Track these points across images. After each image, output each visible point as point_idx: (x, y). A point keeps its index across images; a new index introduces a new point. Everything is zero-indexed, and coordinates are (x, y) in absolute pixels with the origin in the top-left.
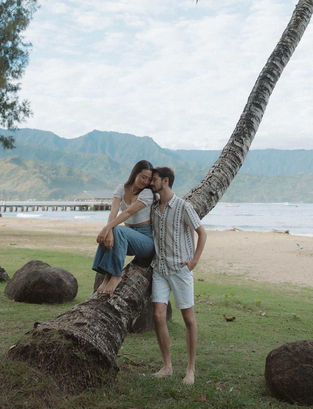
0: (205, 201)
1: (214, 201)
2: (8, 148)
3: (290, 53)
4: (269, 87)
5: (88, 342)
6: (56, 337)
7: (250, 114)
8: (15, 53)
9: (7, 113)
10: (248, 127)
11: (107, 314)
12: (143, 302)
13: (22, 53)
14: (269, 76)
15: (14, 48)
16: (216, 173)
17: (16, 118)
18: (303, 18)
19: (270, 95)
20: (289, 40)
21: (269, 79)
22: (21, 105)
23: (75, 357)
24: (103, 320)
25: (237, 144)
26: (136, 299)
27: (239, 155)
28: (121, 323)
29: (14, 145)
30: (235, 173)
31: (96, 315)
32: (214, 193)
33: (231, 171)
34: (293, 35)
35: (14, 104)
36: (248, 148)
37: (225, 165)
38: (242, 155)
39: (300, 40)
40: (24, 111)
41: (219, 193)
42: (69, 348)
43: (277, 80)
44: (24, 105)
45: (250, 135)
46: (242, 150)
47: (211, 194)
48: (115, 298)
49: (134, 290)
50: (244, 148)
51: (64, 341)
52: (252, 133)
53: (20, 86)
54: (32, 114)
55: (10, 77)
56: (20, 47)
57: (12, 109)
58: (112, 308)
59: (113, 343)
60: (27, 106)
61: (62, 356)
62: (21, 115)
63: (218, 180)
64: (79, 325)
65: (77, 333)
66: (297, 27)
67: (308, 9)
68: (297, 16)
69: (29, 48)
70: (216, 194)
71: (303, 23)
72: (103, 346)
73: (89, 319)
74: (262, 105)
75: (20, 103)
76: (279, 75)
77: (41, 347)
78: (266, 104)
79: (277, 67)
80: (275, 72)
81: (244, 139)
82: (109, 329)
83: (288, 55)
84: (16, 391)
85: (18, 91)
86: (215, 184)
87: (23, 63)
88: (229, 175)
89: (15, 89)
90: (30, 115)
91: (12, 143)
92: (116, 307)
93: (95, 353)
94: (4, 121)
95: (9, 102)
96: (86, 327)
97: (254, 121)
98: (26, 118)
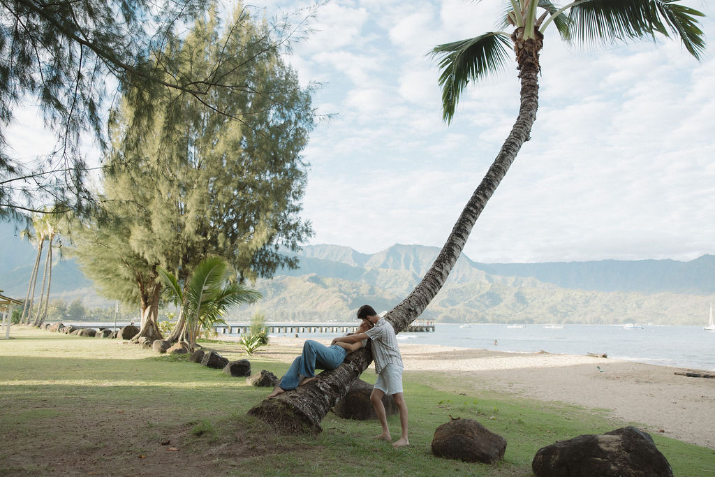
0: (404, 316)
1: (412, 316)
2: (293, 268)
3: (494, 186)
4: (471, 218)
5: (296, 407)
6: (276, 403)
7: (451, 243)
8: (296, 173)
9: (290, 234)
10: (448, 255)
11: (313, 392)
12: (344, 388)
13: (301, 173)
14: (471, 208)
15: (293, 168)
16: (416, 294)
17: (300, 239)
18: (508, 153)
19: (472, 225)
20: (493, 175)
21: (472, 211)
22: (304, 225)
23: (287, 415)
24: (310, 396)
25: (437, 269)
26: (338, 384)
27: (439, 278)
28: (324, 399)
29: (298, 265)
30: (434, 293)
31: (305, 392)
32: (413, 309)
33: (430, 292)
34: (498, 170)
35: (296, 224)
36: (448, 273)
37: (425, 287)
38: (442, 278)
39: (505, 173)
40: (307, 231)
41: (418, 309)
42: (284, 409)
43: (480, 212)
44: (306, 225)
45: (449, 261)
46: (441, 274)
47: (410, 310)
48: (321, 383)
49: (336, 378)
50: (444, 272)
51: (280, 405)
52: (452, 260)
53: (301, 206)
54: (314, 234)
55: (291, 198)
56: (299, 167)
57: (296, 230)
58: (318, 389)
59: (316, 411)
60: (308, 226)
61: (279, 414)
62: (304, 235)
63: (417, 299)
64: (292, 397)
65: (290, 401)
66: (502, 162)
67: (514, 143)
68: (503, 151)
69: (308, 168)
70: (415, 310)
71: (509, 157)
72: (308, 411)
73: (300, 394)
74: (464, 235)
75: (302, 223)
76: (483, 207)
77: (266, 408)
78: (468, 233)
79: (480, 200)
80: (477, 205)
81: (444, 264)
82: (314, 401)
83: (492, 188)
84: (248, 430)
85: (300, 212)
86: (415, 302)
87: (302, 184)
88: (428, 295)
89: (297, 210)
90: (312, 236)
91: (297, 264)
92: (321, 388)
93: (301, 414)
94: (288, 242)
95: (292, 223)
96: (297, 399)
97: (455, 249)
98: (309, 238)
